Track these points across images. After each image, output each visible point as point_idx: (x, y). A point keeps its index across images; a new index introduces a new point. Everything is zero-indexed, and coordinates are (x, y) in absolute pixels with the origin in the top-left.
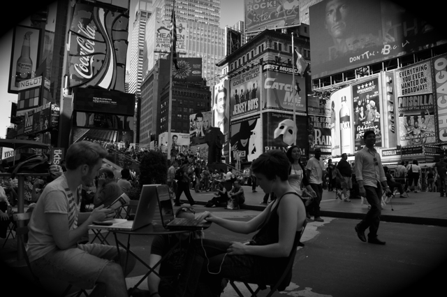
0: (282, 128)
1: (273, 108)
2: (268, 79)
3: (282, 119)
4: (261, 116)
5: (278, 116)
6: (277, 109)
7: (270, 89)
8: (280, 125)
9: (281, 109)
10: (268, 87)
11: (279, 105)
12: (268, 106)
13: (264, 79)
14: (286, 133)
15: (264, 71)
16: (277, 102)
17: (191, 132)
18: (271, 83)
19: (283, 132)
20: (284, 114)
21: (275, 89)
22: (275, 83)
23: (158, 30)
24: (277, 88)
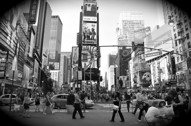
0: (145, 75)
1: (142, 69)
2: (140, 60)
3: (145, 72)
4: (139, 72)
5: (144, 72)
6: (143, 69)
7: (141, 63)
8: (144, 75)
9: (145, 69)
10: (140, 62)
11: (144, 68)
12: (140, 69)
13: (139, 60)
14: (146, 77)
15: (139, 57)
16: (143, 67)
17: (127, 76)
18: (141, 61)
19: (145, 77)
20: (146, 71)
21: (142, 63)
22: (142, 61)
23: (118, 39)
24: (143, 62)
